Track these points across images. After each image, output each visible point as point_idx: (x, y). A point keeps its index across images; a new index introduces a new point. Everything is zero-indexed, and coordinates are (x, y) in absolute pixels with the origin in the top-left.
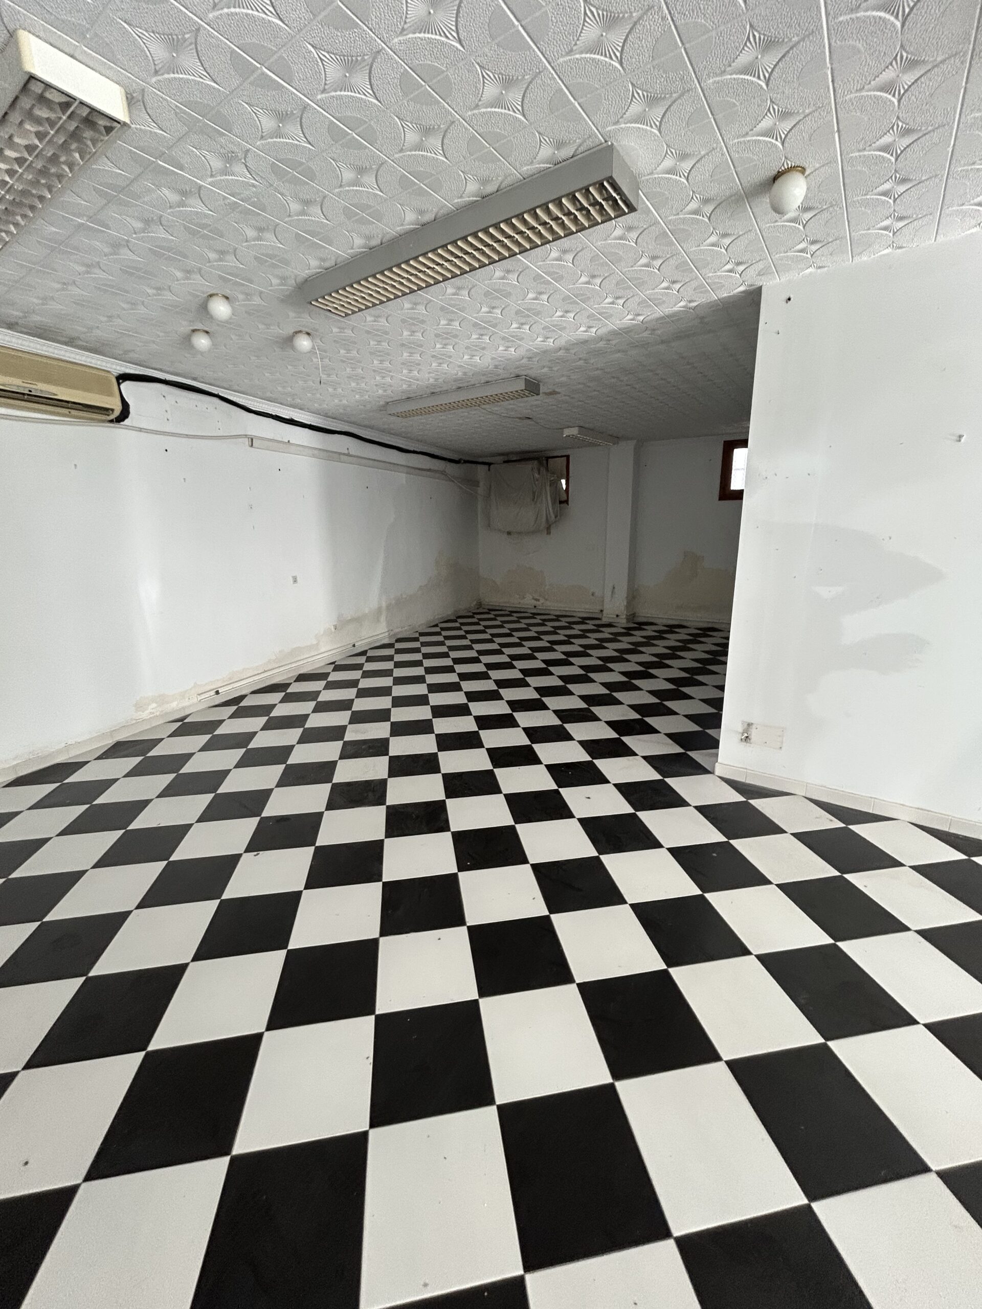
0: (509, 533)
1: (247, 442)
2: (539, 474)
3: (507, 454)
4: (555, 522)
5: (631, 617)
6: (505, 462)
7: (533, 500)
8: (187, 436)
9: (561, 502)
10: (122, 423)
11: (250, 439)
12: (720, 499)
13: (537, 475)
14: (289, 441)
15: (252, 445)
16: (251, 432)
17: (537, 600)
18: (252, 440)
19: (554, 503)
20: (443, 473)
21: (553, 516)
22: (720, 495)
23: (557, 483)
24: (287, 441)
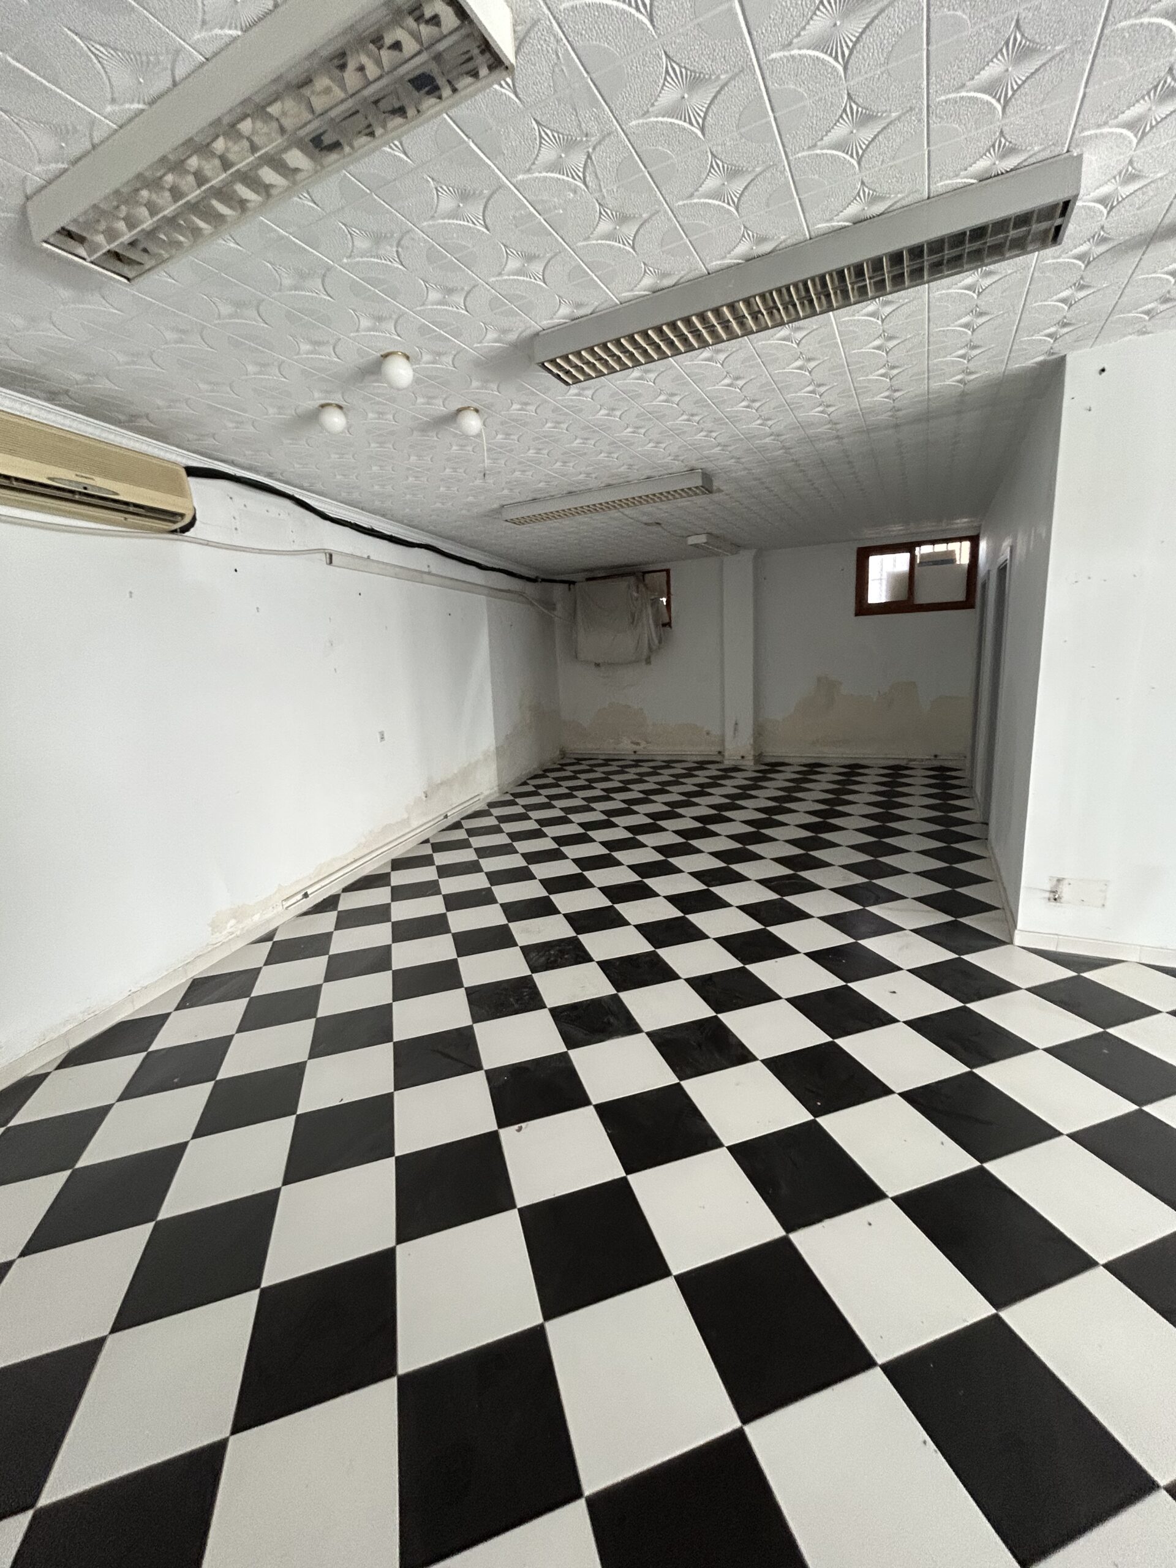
0: (598, 665)
1: (323, 558)
2: (638, 592)
3: (591, 570)
4: (659, 648)
5: (758, 758)
6: (588, 579)
7: (632, 623)
8: (261, 551)
9: (664, 625)
10: (187, 534)
11: (328, 556)
12: (857, 615)
13: (635, 594)
14: (369, 557)
15: (331, 562)
16: (331, 546)
17: (638, 744)
18: (331, 555)
19: (656, 625)
20: (521, 594)
21: (656, 642)
22: (856, 611)
23: (655, 602)
24: (366, 556)
